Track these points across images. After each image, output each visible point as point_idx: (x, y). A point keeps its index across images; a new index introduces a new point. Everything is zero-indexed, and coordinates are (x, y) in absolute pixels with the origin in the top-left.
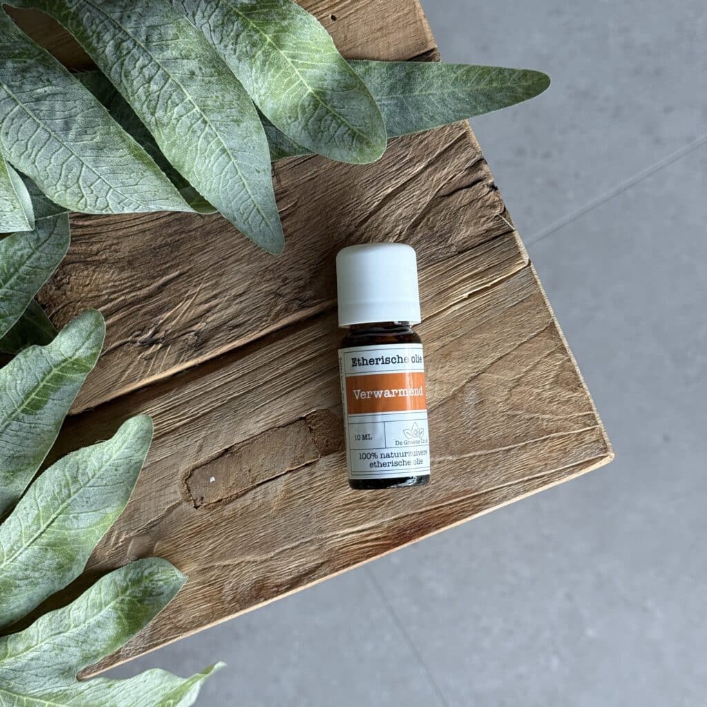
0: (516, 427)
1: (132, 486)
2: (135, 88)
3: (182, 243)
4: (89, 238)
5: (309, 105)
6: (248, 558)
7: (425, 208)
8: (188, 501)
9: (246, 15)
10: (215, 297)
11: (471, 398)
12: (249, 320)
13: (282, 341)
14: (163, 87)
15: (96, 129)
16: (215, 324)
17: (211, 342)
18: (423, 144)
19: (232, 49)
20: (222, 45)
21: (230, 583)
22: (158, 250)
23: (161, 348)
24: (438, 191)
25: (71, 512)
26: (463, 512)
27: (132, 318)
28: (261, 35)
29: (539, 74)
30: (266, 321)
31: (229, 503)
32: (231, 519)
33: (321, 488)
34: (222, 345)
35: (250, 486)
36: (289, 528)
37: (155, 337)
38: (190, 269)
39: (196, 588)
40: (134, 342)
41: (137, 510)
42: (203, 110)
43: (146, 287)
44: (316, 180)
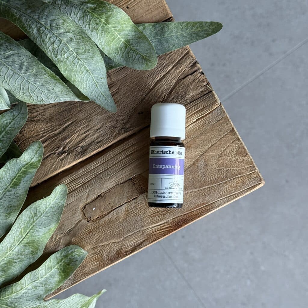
0: (222, 174)
1: (60, 215)
3: (72, 109)
4: (32, 111)
6: (113, 241)
7: (174, 85)
8: (84, 219)
10: (88, 131)
11: (201, 163)
12: (104, 139)
13: (118, 147)
14: (59, 46)
16: (89, 142)
17: (88, 150)
18: (171, 58)
21: (106, 252)
22: (62, 113)
23: (67, 155)
24: (179, 77)
25: (35, 229)
26: (203, 212)
27: (54, 143)
29: (217, 23)
30: (111, 139)
31: (102, 218)
32: (103, 225)
33: (141, 208)
34: (93, 151)
35: (110, 210)
36: (129, 227)
37: (64, 150)
38: (76, 120)
39: (91, 256)
40: (55, 153)
41: (63, 225)
42: (77, 54)
43: (58, 129)
44: (126, 77)
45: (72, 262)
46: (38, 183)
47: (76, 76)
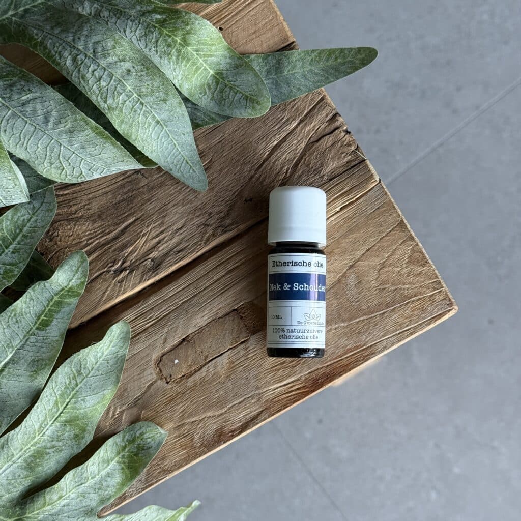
0: (386, 297)
1: (120, 373)
2: (91, 86)
3: (134, 198)
4: (69, 202)
5: (212, 83)
6: (209, 414)
7: (302, 153)
8: (161, 379)
9: (161, 26)
10: (162, 232)
11: (352, 280)
12: (188, 245)
13: (212, 258)
14: (109, 83)
15: (67, 118)
16: (165, 251)
17: (164, 264)
18: (295, 108)
19: (154, 51)
20: (147, 49)
21: (198, 433)
22: (118, 205)
23: (128, 273)
24: (309, 139)
25: (79, 396)
26: (357, 361)
27: (106, 254)
28: (173, 38)
29: (369, 48)
30: (201, 244)
31: (190, 377)
32: (192, 389)
33: (254, 358)
34: (172, 265)
35: (204, 362)
36: (235, 389)
37: (123, 266)
38: (143, 215)
39: (174, 441)
40: (109, 271)
41: (125, 390)
42: (140, 96)
43: (113, 231)
44: (222, 142)
45: (142, 451)
46: (83, 322)
47: (138, 132)
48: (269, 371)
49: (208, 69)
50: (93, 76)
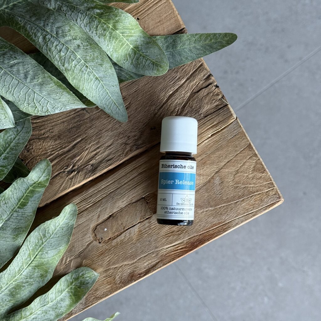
0: (238, 192)
1: (70, 236)
3: (81, 126)
4: (40, 128)
5: (132, 53)
6: (125, 263)
7: (188, 99)
8: (96, 240)
9: (100, 17)
10: (98, 148)
11: (217, 181)
12: (115, 157)
13: (130, 164)
14: (66, 54)
15: (39, 76)
16: (100, 160)
17: (99, 168)
18: (184, 70)
19: (95, 33)
20: (91, 32)
21: (118, 275)
22: (71, 130)
23: (77, 173)
24: (193, 91)
25: (44, 251)
26: (219, 232)
27: (62, 161)
28: (107, 25)
29: (232, 34)
30: (122, 156)
31: (114, 239)
32: (116, 247)
33: (155, 228)
34: (104, 169)
35: (123, 231)
36: (142, 248)
37: (74, 169)
38: (86, 137)
39: (103, 279)
40: (64, 172)
41: (73, 247)
42: (86, 62)
43: (67, 147)
44: (138, 91)
45: (83, 285)
46: (48, 203)
47: (84, 85)
48: (164, 236)
49: (130, 45)
50: (56, 49)
